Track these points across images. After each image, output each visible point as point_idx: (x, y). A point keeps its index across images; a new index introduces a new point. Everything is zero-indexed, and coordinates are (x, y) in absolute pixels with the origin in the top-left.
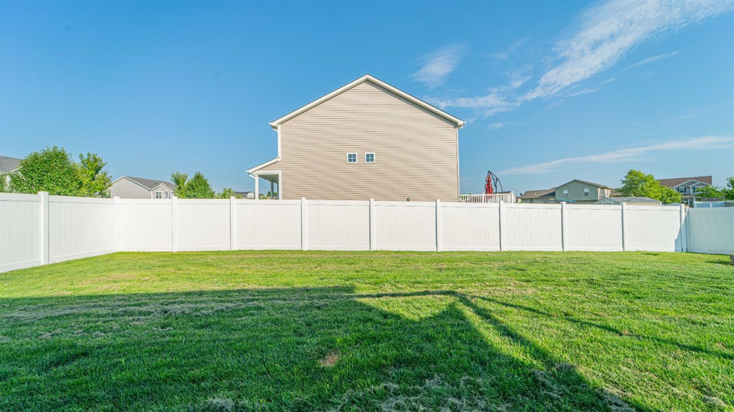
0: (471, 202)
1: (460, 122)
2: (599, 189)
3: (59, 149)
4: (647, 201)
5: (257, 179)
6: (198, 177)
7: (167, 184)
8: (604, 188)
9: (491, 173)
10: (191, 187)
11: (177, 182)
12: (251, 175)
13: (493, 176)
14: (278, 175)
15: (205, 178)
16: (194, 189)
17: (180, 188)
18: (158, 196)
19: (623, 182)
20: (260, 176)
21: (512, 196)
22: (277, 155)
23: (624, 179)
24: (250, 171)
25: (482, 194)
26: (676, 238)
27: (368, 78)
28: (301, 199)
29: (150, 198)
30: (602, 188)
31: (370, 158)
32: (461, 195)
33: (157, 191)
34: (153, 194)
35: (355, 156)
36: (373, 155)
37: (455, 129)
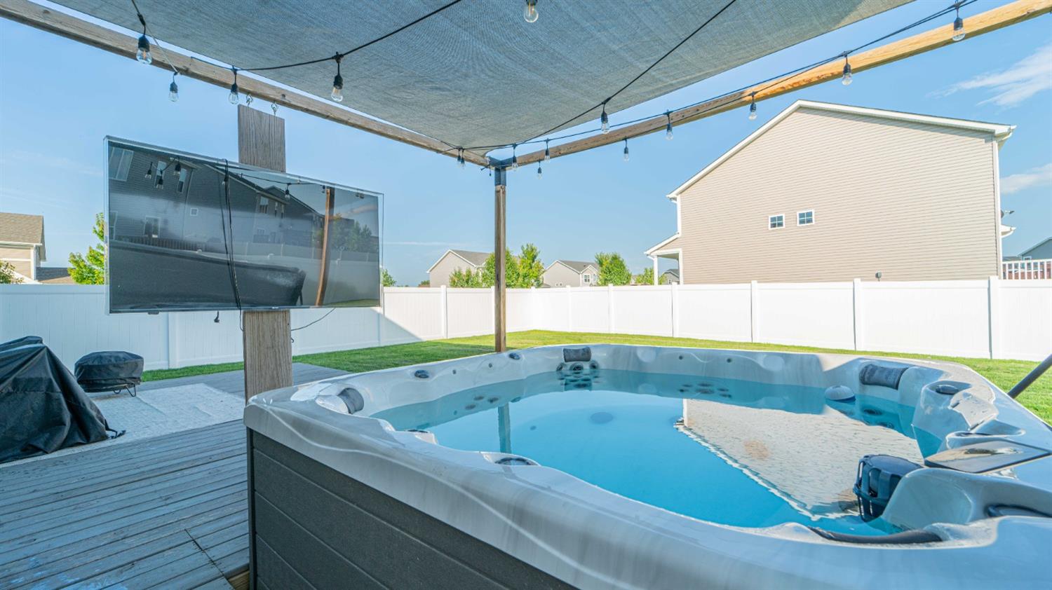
0: (1043, 277)
1: (999, 130)
5: (656, 260)
6: (614, 259)
7: (592, 264)
12: (649, 257)
14: (678, 253)
15: (621, 259)
16: (610, 272)
18: (586, 280)
20: (659, 256)
22: (677, 231)
24: (648, 252)
27: (802, 104)
28: (750, 282)
31: (806, 219)
33: (584, 274)
34: (582, 278)
35: (780, 218)
36: (811, 213)
37: (990, 144)
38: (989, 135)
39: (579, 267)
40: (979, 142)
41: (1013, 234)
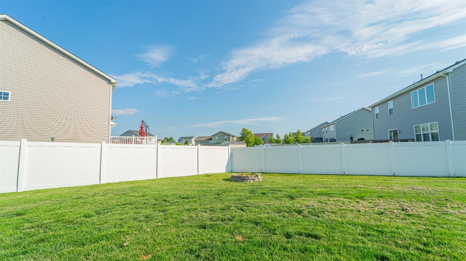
1: (113, 80)
2: (231, 137)
4: (241, 143)
8: (233, 136)
9: (144, 122)
13: (145, 124)
19: (241, 134)
21: (154, 139)
23: (241, 132)
25: (132, 136)
26: (226, 165)
27: (6, 18)
30: (232, 136)
31: (3, 96)
32: (112, 137)
36: (9, 93)
37: (109, 85)
38: (109, 82)
40: (106, 83)
41: (115, 126)
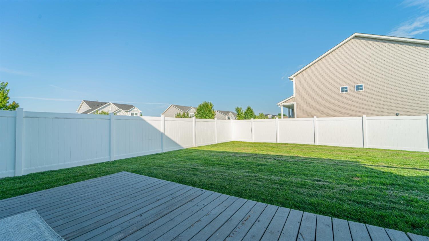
3: (206, 102)
5: (282, 107)
6: (249, 108)
7: (232, 113)
10: (246, 114)
11: (237, 111)
12: (279, 106)
14: (294, 105)
15: (252, 109)
17: (239, 114)
18: (229, 119)
20: (284, 106)
24: (278, 104)
27: (356, 35)
29: (226, 119)
31: (359, 88)
33: (228, 116)
34: (227, 118)
35: (346, 88)
36: (362, 85)
39: (226, 113)
